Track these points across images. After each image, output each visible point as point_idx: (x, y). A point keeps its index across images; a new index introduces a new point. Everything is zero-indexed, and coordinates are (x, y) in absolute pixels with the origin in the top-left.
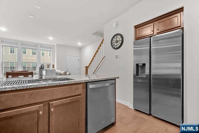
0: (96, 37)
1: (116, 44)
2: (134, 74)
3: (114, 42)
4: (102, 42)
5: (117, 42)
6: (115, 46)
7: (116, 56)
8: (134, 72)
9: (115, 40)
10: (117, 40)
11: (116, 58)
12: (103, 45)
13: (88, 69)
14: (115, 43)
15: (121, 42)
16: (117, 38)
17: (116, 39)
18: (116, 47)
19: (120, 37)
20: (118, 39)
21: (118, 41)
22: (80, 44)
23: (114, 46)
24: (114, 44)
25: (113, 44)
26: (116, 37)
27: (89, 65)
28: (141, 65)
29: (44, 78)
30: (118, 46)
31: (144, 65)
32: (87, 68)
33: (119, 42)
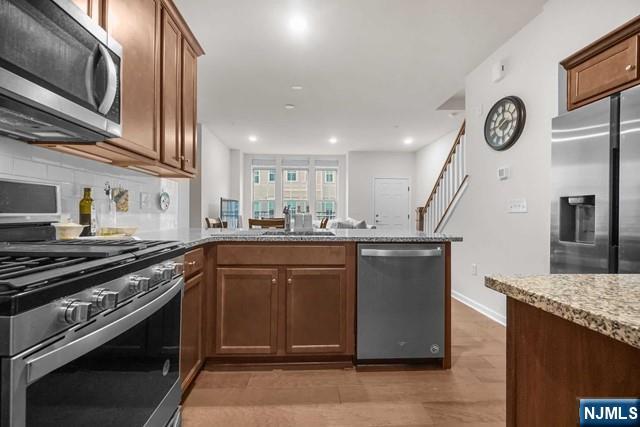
0: (454, 114)
1: (500, 133)
2: (552, 235)
3: (494, 129)
4: (462, 132)
5: (504, 125)
6: (499, 138)
7: (501, 172)
8: (552, 228)
9: (497, 118)
10: (503, 119)
11: (502, 179)
12: (464, 138)
13: (426, 216)
14: (498, 130)
15: (515, 123)
16: (503, 111)
17: (501, 118)
18: (501, 143)
19: (513, 107)
20: (508, 116)
21: (507, 122)
22: (408, 142)
23: (495, 140)
24: (495, 134)
25: (492, 133)
26: (500, 110)
27: (428, 205)
28: (579, 201)
29: (292, 230)
30: (507, 138)
31: (590, 200)
32: (422, 211)
33: (510, 124)
